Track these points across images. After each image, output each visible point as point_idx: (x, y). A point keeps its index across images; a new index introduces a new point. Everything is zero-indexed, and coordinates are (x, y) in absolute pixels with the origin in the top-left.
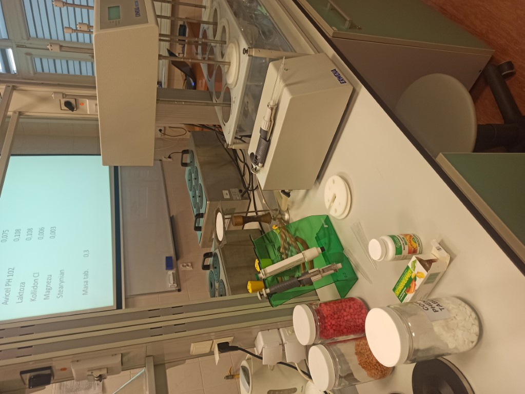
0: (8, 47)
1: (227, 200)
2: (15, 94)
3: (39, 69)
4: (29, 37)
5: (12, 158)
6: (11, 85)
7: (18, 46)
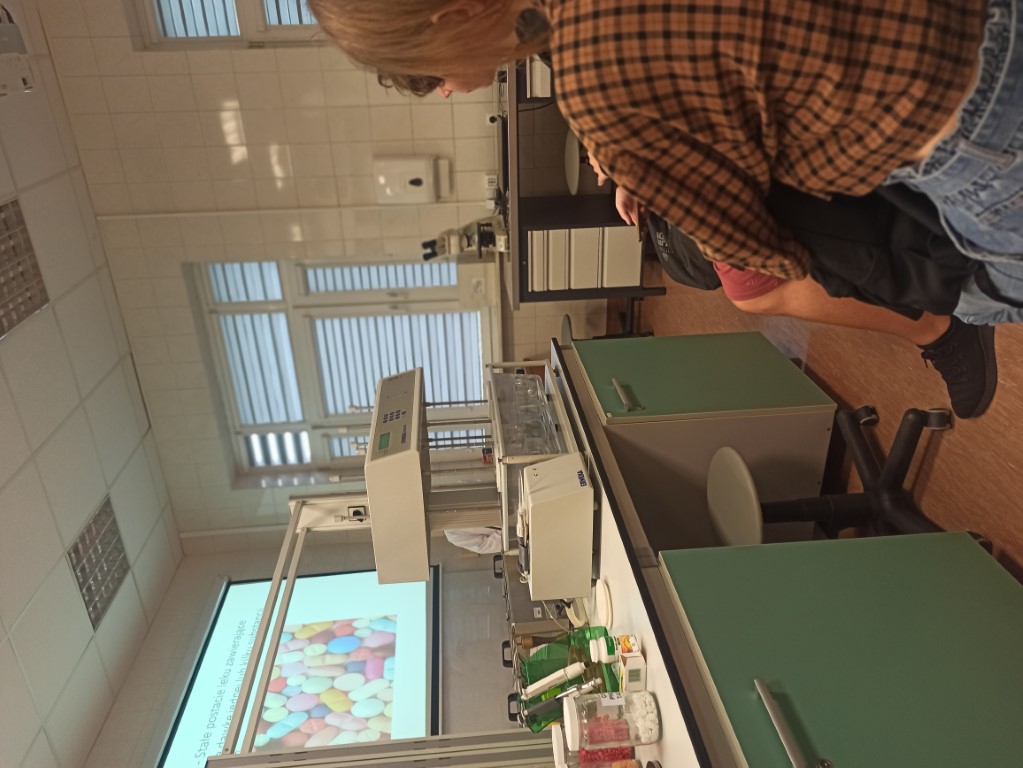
0: (302, 430)
1: (539, 619)
2: (305, 510)
3: (337, 453)
4: (327, 414)
5: (298, 581)
6: (300, 500)
7: (315, 427)
